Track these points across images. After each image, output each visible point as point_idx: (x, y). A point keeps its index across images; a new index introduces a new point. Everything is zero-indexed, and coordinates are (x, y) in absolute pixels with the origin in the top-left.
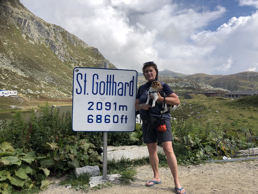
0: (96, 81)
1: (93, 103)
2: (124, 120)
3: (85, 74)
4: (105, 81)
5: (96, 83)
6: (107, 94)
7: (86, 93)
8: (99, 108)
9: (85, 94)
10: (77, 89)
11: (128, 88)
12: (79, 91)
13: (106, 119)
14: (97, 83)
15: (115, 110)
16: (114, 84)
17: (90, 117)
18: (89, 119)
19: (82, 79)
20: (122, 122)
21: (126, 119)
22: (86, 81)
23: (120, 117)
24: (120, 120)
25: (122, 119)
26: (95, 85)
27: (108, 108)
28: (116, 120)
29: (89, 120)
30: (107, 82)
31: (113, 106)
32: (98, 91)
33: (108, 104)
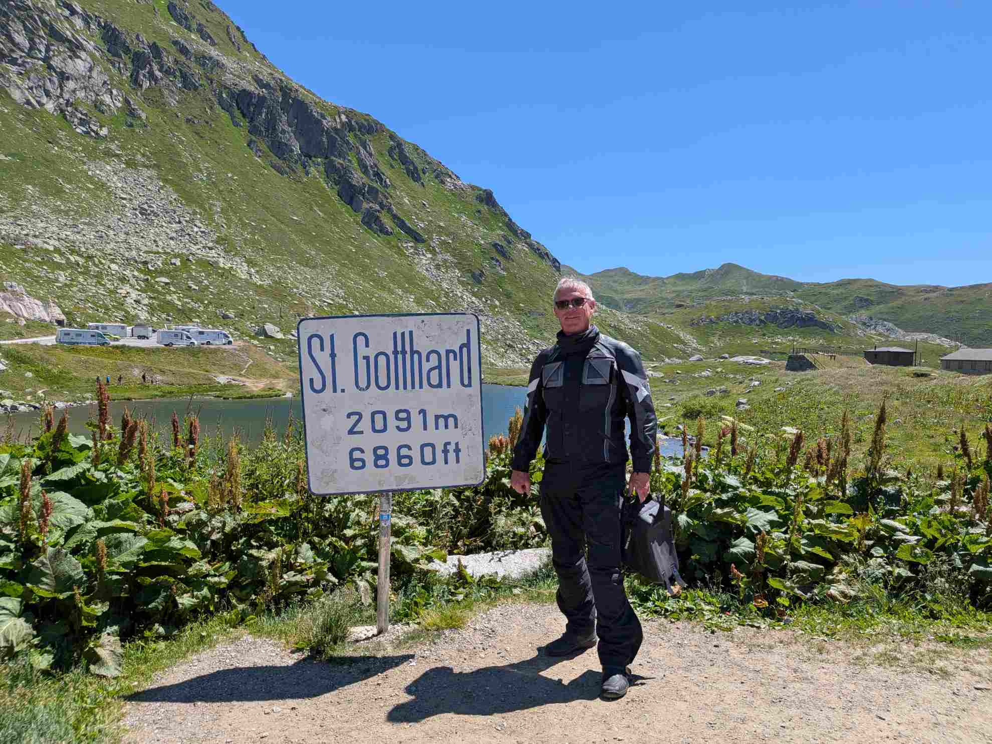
0: (362, 351)
1: (360, 415)
2: (452, 456)
3: (332, 336)
4: (390, 351)
5: (365, 358)
6: (397, 388)
7: (339, 390)
8: (379, 425)
9: (335, 391)
10: (311, 380)
11: (455, 365)
12: (318, 385)
13: (400, 457)
15: (425, 428)
16: (416, 356)
17: (357, 455)
18: (352, 461)
19: (322, 349)
20: (446, 463)
21: (457, 451)
22: (335, 355)
23: (439, 448)
24: (440, 456)
25: (445, 451)
26: (362, 363)
27: (404, 425)
28: (428, 458)
29: (356, 463)
30: (393, 353)
32: (372, 379)
33: (404, 416)
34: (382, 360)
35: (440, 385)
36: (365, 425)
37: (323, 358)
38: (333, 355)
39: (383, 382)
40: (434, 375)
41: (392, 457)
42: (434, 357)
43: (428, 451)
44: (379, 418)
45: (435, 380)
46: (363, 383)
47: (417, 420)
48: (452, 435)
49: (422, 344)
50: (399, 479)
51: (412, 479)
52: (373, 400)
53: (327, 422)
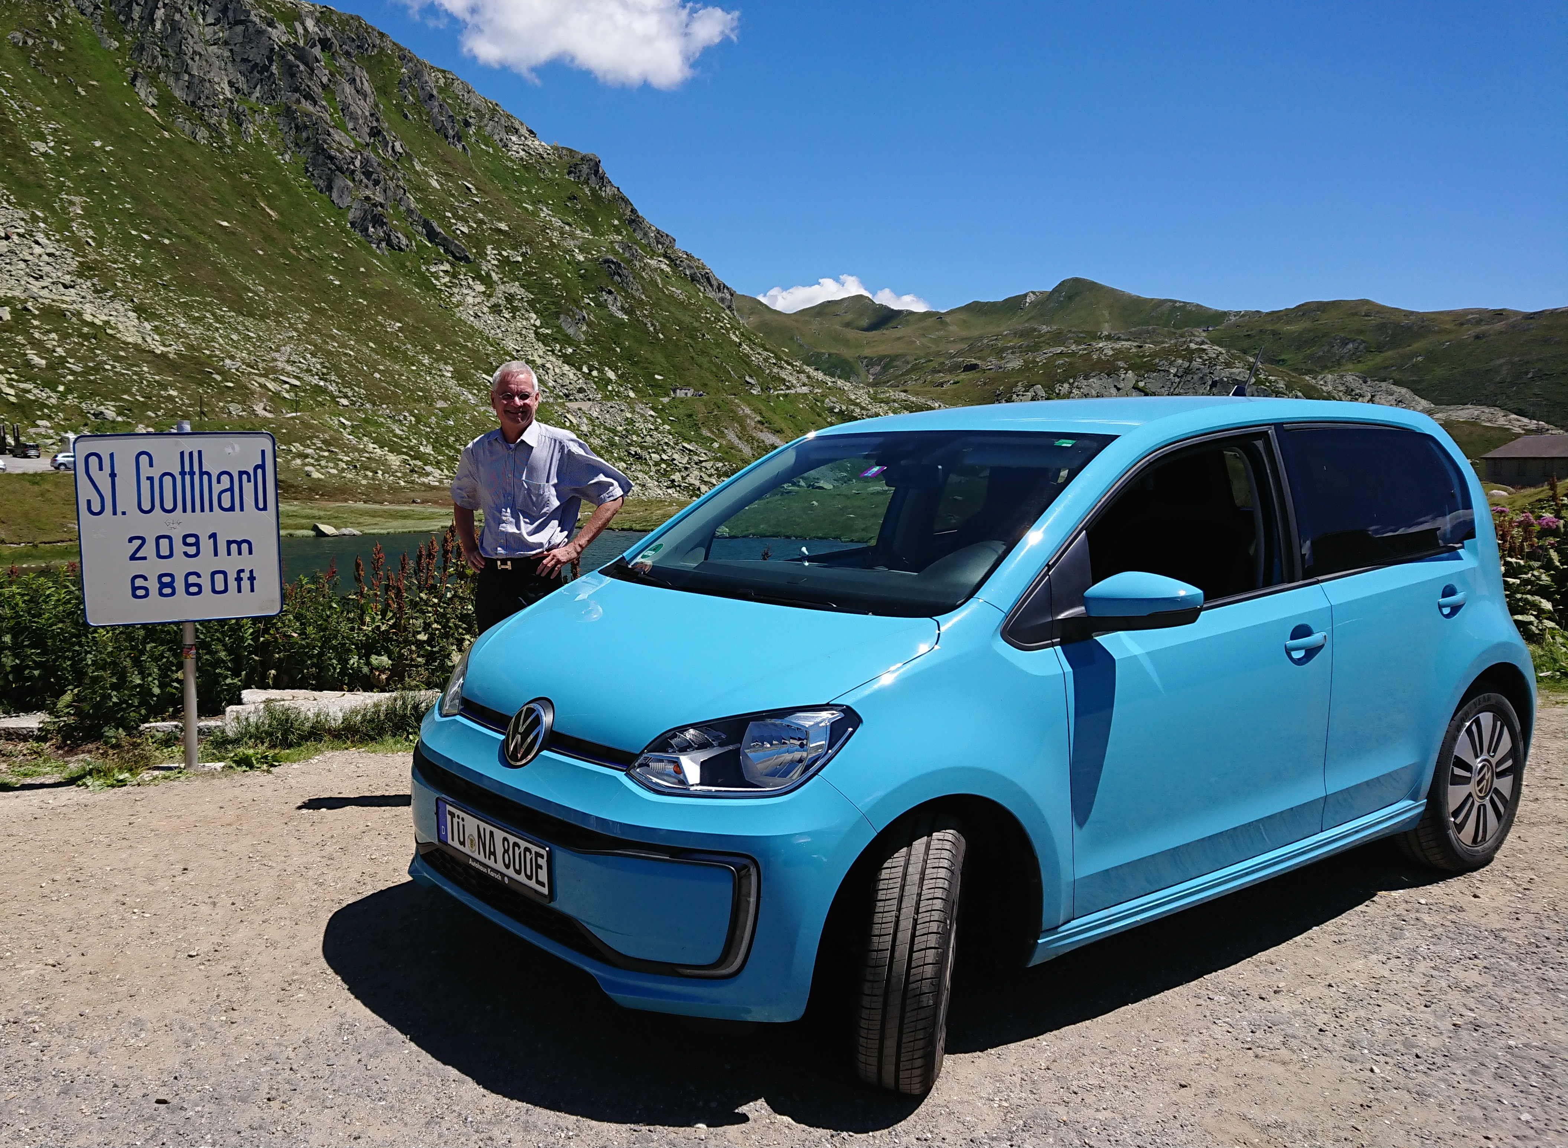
0: (146, 471)
1: (143, 539)
2: (246, 584)
3: (112, 455)
4: (176, 471)
5: (148, 478)
6: (184, 511)
7: (119, 511)
8: (165, 551)
9: (115, 513)
10: (89, 502)
11: (248, 488)
12: (96, 508)
13: (188, 586)
14: (151, 479)
15: (216, 554)
16: (205, 477)
17: (139, 582)
18: (134, 589)
19: (101, 469)
20: (239, 591)
21: (252, 578)
22: (115, 475)
23: (232, 576)
24: (233, 584)
25: (239, 579)
26: (145, 485)
27: (192, 550)
28: (220, 587)
29: (137, 591)
30: (180, 473)
31: (206, 545)
32: (157, 502)
33: (192, 540)
34: (168, 480)
35: (232, 509)
36: (149, 550)
37: (103, 479)
38: (113, 475)
39: (169, 505)
40: (226, 497)
41: (180, 585)
42: (225, 479)
43: (219, 578)
44: (164, 543)
45: (226, 504)
46: (146, 506)
48: (244, 562)
49: (213, 465)
50: (187, 610)
51: (202, 610)
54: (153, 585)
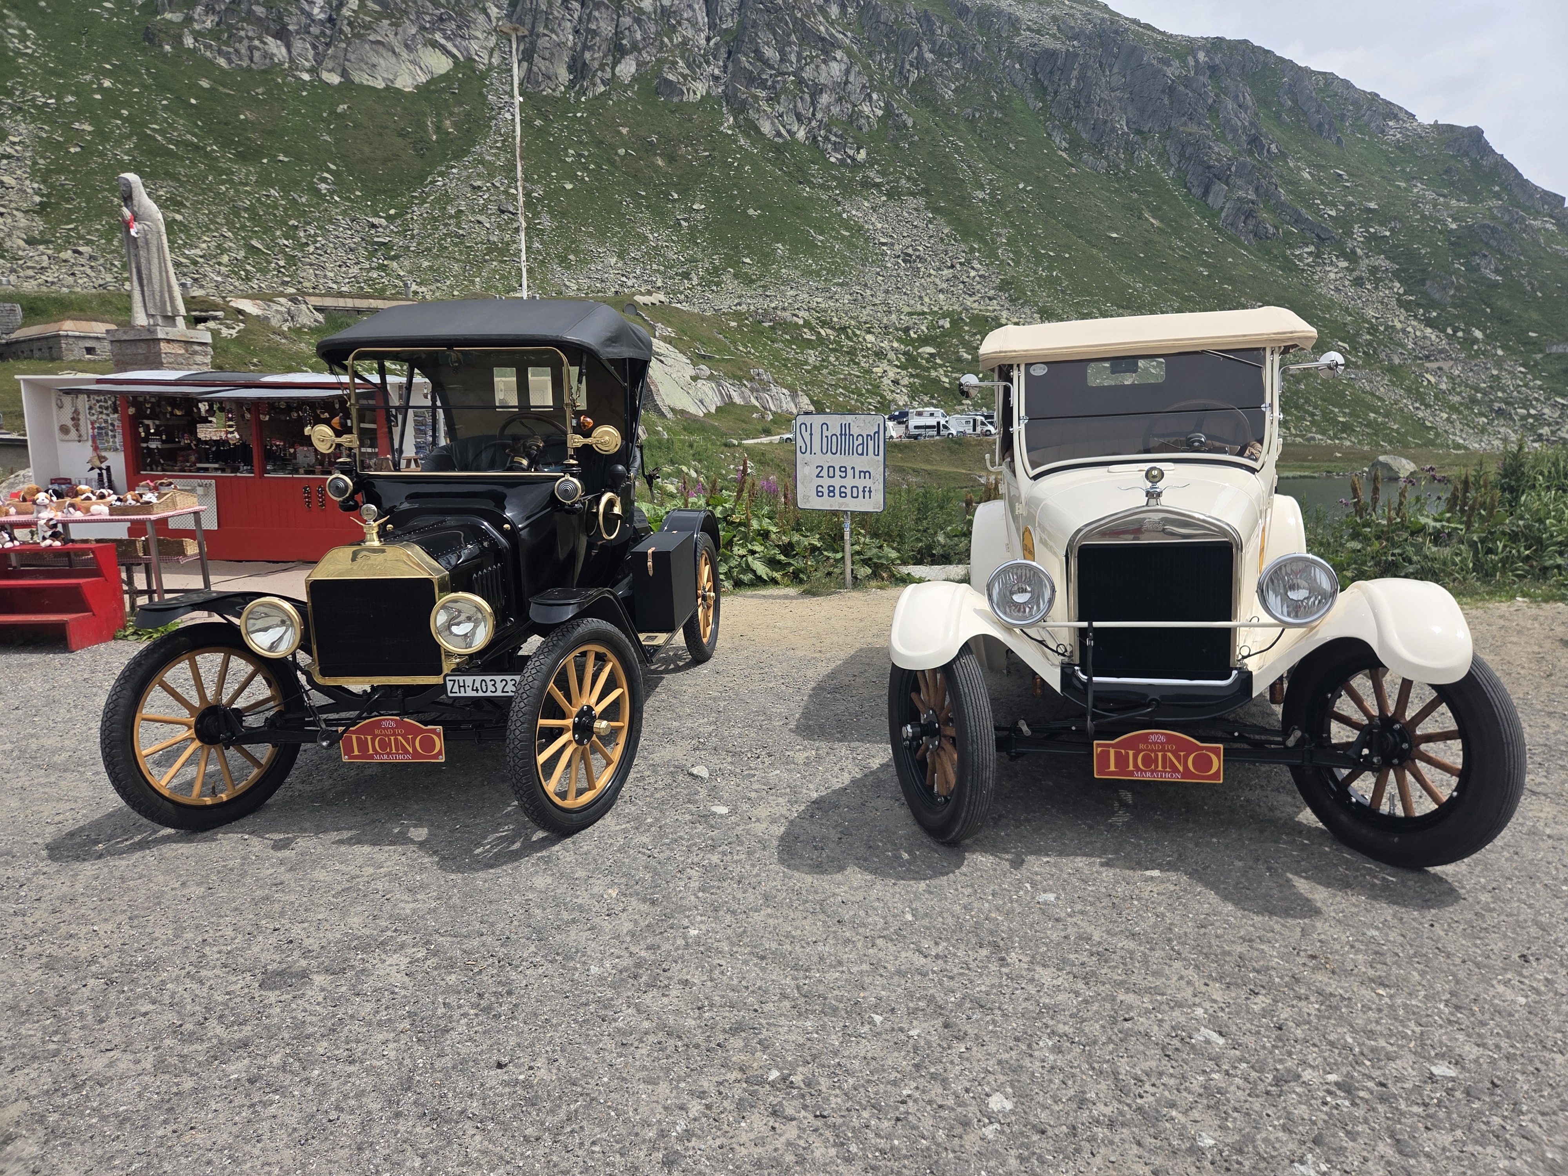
0: (825, 433)
1: (822, 467)
2: (867, 494)
4: (839, 433)
6: (841, 454)
7: (813, 452)
8: (831, 474)
9: (811, 453)
11: (871, 443)
12: (803, 450)
13: (841, 493)
14: (827, 437)
15: (854, 477)
16: (851, 437)
17: (819, 489)
18: (817, 492)
19: (806, 431)
20: (864, 497)
21: (870, 491)
23: (861, 490)
24: (861, 494)
25: (864, 491)
26: (825, 439)
27: (843, 475)
28: (855, 495)
32: (829, 450)
33: (844, 469)
34: (834, 438)
35: (862, 454)
36: (824, 473)
37: (807, 436)
38: (811, 434)
39: (834, 451)
40: (860, 447)
41: (837, 492)
42: (860, 438)
43: (855, 490)
44: (831, 469)
45: (860, 452)
46: (824, 451)
47: (850, 472)
48: (868, 483)
49: (855, 431)
50: (841, 505)
51: (847, 505)
52: (829, 460)
53: (807, 470)
54: (826, 491)
